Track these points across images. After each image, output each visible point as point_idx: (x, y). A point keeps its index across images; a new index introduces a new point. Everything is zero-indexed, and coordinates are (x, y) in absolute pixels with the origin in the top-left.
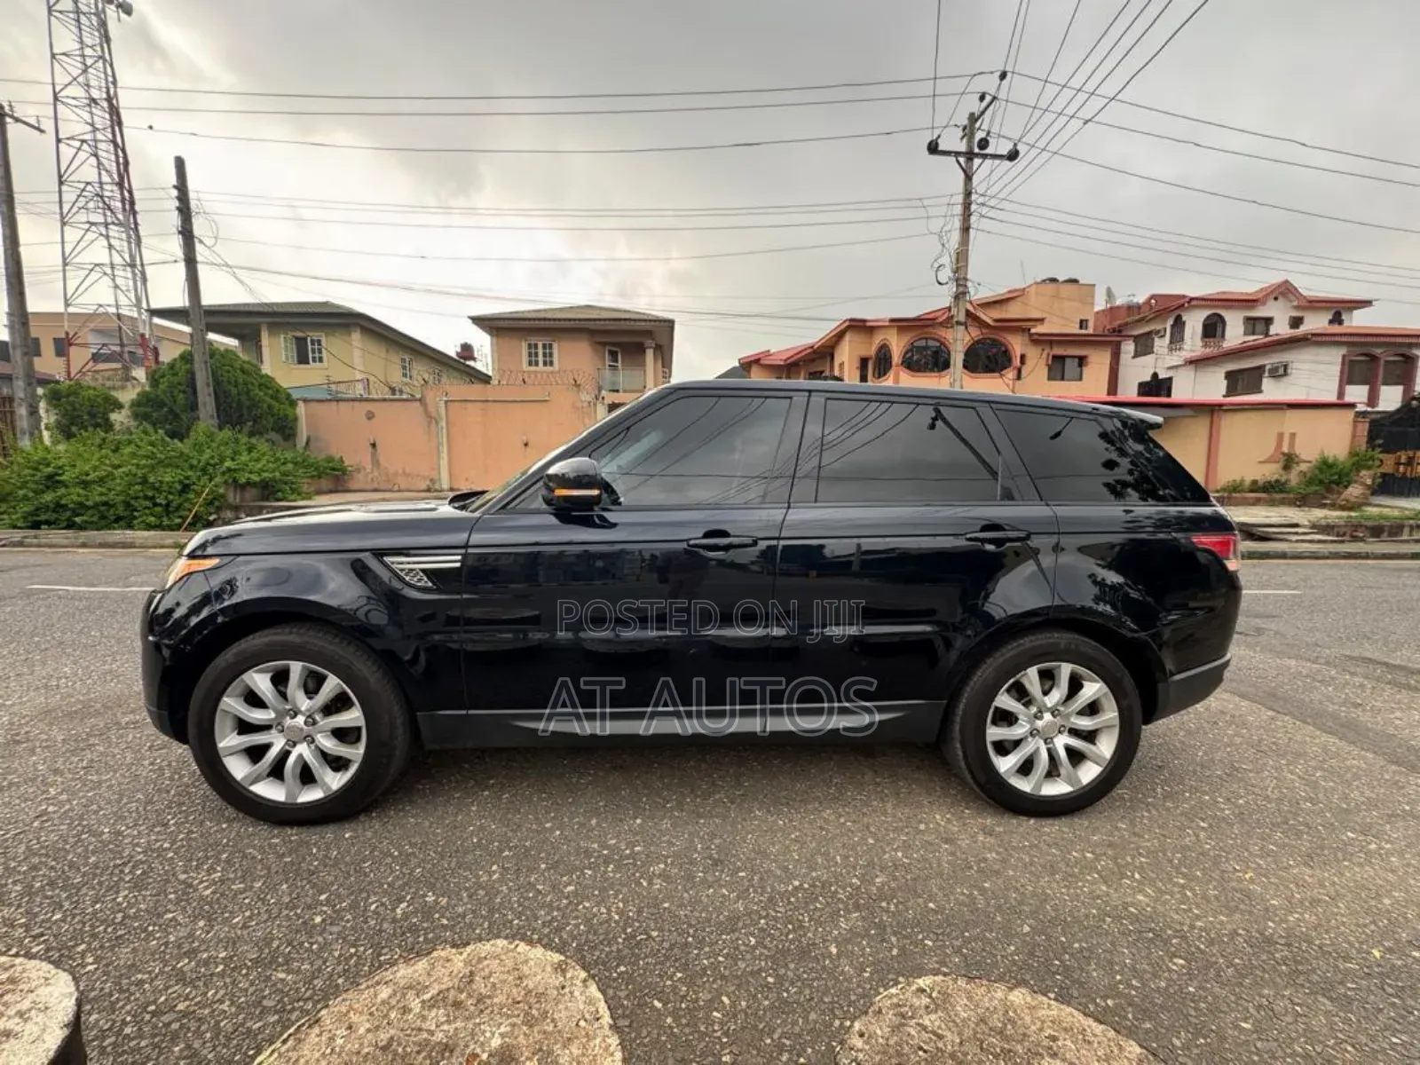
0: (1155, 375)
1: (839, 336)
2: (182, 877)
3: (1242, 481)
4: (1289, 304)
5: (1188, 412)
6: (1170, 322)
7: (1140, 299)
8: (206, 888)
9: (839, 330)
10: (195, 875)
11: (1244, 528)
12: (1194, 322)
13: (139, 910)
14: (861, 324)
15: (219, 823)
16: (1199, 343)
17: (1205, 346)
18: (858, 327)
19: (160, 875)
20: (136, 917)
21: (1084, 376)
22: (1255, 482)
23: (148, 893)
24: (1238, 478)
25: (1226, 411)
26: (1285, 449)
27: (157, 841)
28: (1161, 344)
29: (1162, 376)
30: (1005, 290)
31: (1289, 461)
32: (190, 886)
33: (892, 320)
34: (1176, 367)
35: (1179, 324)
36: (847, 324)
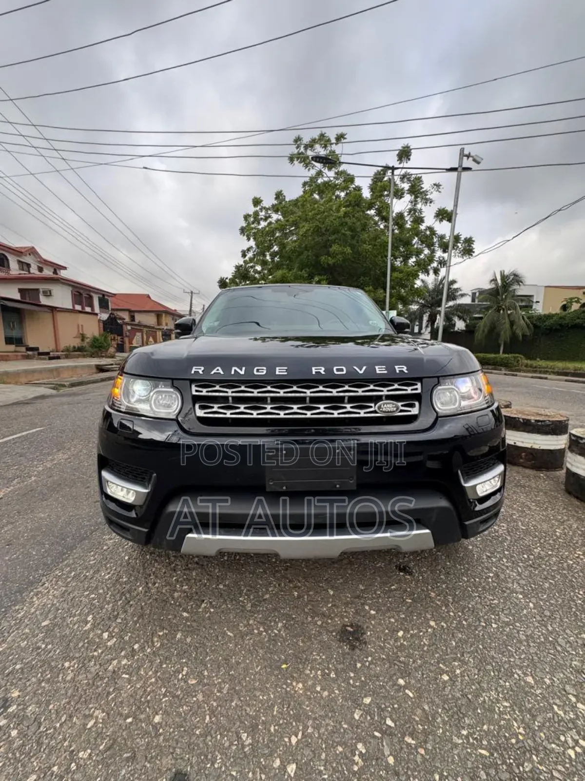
2: (509, 538)
3: (70, 346)
4: (36, 260)
5: (46, 309)
8: (503, 526)
10: (504, 535)
11: (99, 367)
13: (533, 538)
15: (472, 551)
19: (517, 546)
20: (536, 536)
22: (74, 347)
23: (526, 542)
24: (68, 345)
25: (58, 311)
26: (81, 332)
27: (507, 567)
31: (83, 337)
32: (508, 532)
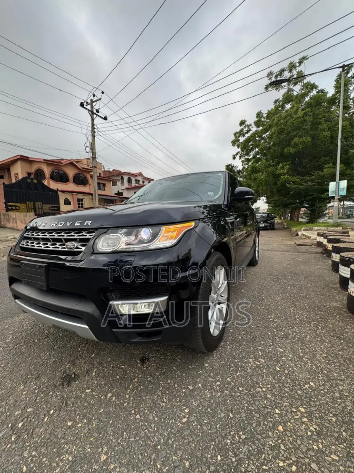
0: (118, 191)
1: (14, 161)
4: (142, 178)
6: (120, 178)
7: (111, 170)
9: (13, 159)
12: (126, 178)
14: (26, 158)
16: (127, 184)
17: (129, 185)
18: (24, 159)
21: (106, 189)
28: (119, 183)
29: (120, 191)
30: (76, 158)
33: (44, 160)
34: (123, 190)
35: (122, 179)
36: (19, 157)
